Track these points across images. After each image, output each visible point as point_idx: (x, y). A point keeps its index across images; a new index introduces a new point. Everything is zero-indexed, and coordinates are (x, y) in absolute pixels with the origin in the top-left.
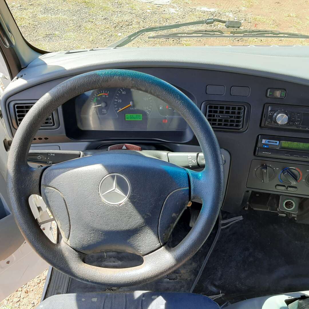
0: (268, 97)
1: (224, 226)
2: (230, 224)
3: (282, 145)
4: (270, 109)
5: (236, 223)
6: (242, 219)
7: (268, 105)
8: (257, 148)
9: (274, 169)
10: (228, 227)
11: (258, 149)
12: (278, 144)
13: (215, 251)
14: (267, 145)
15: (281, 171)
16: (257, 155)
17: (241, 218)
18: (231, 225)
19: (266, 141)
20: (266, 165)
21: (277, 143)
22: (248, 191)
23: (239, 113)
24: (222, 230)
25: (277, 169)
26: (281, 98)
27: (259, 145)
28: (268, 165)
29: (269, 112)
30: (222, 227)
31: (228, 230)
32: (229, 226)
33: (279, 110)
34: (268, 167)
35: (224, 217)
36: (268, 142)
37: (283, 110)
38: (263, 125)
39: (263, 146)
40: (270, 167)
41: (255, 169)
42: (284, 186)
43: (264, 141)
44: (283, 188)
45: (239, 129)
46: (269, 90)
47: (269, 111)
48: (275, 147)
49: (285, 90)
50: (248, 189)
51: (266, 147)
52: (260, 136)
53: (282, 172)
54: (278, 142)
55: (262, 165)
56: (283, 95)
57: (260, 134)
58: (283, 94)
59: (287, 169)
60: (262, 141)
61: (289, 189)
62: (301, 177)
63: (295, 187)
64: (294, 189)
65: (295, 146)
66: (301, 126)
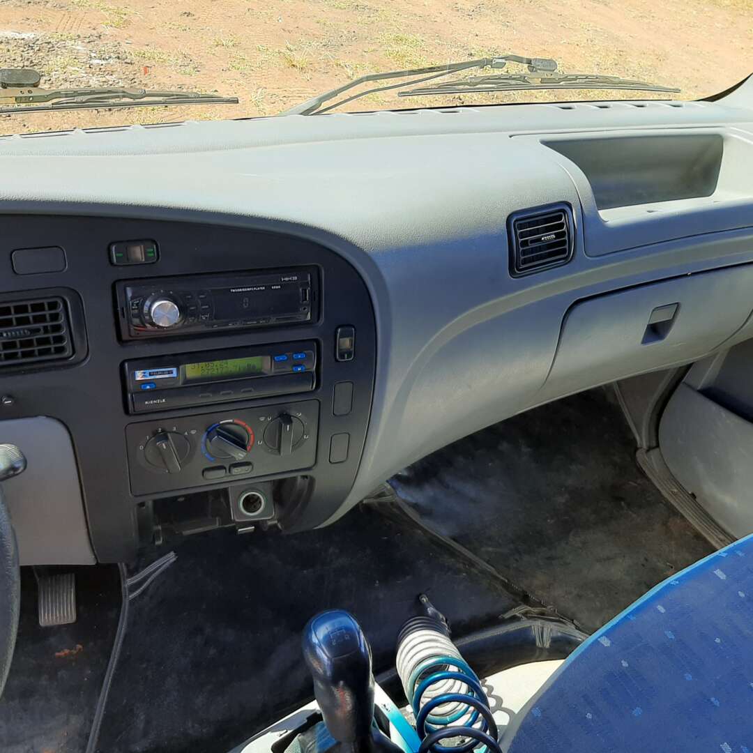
0: (116, 265)
1: (136, 589)
2: (149, 580)
3: (187, 376)
4: (129, 294)
5: (163, 573)
6: (174, 559)
7: (123, 284)
8: (129, 395)
9: (186, 434)
10: (144, 592)
11: (132, 396)
12: (175, 374)
13: (122, 663)
14: (152, 383)
15: (205, 435)
16: (134, 411)
17: (171, 557)
18: (153, 581)
19: (144, 373)
20: (163, 431)
21: (172, 373)
22: (142, 504)
23: (55, 317)
24: (132, 602)
25: (193, 432)
26: (148, 264)
27: (131, 385)
28: (167, 429)
29: (131, 302)
30: (130, 597)
31: (146, 598)
32: (147, 588)
33: (153, 294)
34: (169, 435)
35: (131, 567)
36: (150, 375)
37: (162, 291)
38: (125, 336)
39: (143, 386)
40: (175, 432)
41: (141, 448)
42: (222, 468)
43: (139, 376)
44: (221, 473)
45: (66, 359)
46: (113, 248)
47: (129, 299)
49: (154, 242)
50: (140, 500)
51: (148, 387)
52: (126, 365)
53: (207, 437)
54: (174, 370)
55: (155, 434)
56: (152, 255)
57: (126, 361)
58: (150, 253)
59: (214, 428)
60: (134, 375)
61: (235, 471)
62: (252, 436)
63: (248, 464)
64: (246, 468)
65: (217, 369)
66: (215, 321)
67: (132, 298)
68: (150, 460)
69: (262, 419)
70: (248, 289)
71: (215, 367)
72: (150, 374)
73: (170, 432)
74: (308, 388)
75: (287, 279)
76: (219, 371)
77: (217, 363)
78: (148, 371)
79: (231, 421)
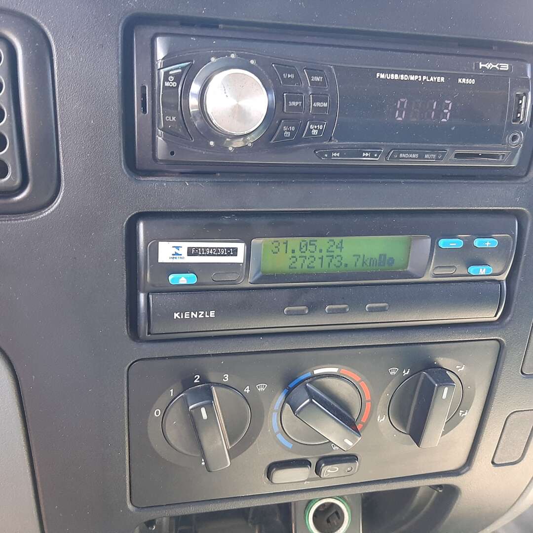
4: (161, 54)
8: (142, 297)
9: (247, 390)
12: (240, 258)
14: (191, 272)
15: (281, 398)
16: (149, 332)
20: (202, 381)
21: (236, 254)
22: (151, 523)
25: (261, 388)
28: (213, 378)
29: (162, 71)
33: (213, 59)
34: (214, 390)
36: (189, 254)
39: (171, 277)
40: (226, 385)
41: (157, 413)
42: (302, 463)
43: (167, 252)
47: (160, 63)
48: (230, 277)
51: (182, 280)
52: (141, 226)
53: (287, 400)
54: (241, 247)
55: (187, 383)
57: (140, 216)
59: (303, 381)
60: (155, 252)
61: (328, 470)
62: (368, 405)
63: (351, 458)
64: (346, 466)
65: (322, 258)
66: (335, 142)
67: (167, 62)
68: (172, 442)
69: (393, 372)
70: (412, 78)
71: (317, 255)
72: (190, 252)
73: (218, 385)
74: (489, 315)
75: (489, 66)
76: (325, 264)
77: (323, 242)
78: (185, 246)
79: (334, 370)
